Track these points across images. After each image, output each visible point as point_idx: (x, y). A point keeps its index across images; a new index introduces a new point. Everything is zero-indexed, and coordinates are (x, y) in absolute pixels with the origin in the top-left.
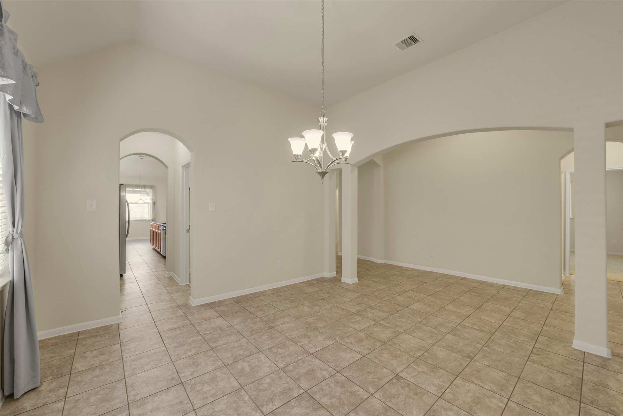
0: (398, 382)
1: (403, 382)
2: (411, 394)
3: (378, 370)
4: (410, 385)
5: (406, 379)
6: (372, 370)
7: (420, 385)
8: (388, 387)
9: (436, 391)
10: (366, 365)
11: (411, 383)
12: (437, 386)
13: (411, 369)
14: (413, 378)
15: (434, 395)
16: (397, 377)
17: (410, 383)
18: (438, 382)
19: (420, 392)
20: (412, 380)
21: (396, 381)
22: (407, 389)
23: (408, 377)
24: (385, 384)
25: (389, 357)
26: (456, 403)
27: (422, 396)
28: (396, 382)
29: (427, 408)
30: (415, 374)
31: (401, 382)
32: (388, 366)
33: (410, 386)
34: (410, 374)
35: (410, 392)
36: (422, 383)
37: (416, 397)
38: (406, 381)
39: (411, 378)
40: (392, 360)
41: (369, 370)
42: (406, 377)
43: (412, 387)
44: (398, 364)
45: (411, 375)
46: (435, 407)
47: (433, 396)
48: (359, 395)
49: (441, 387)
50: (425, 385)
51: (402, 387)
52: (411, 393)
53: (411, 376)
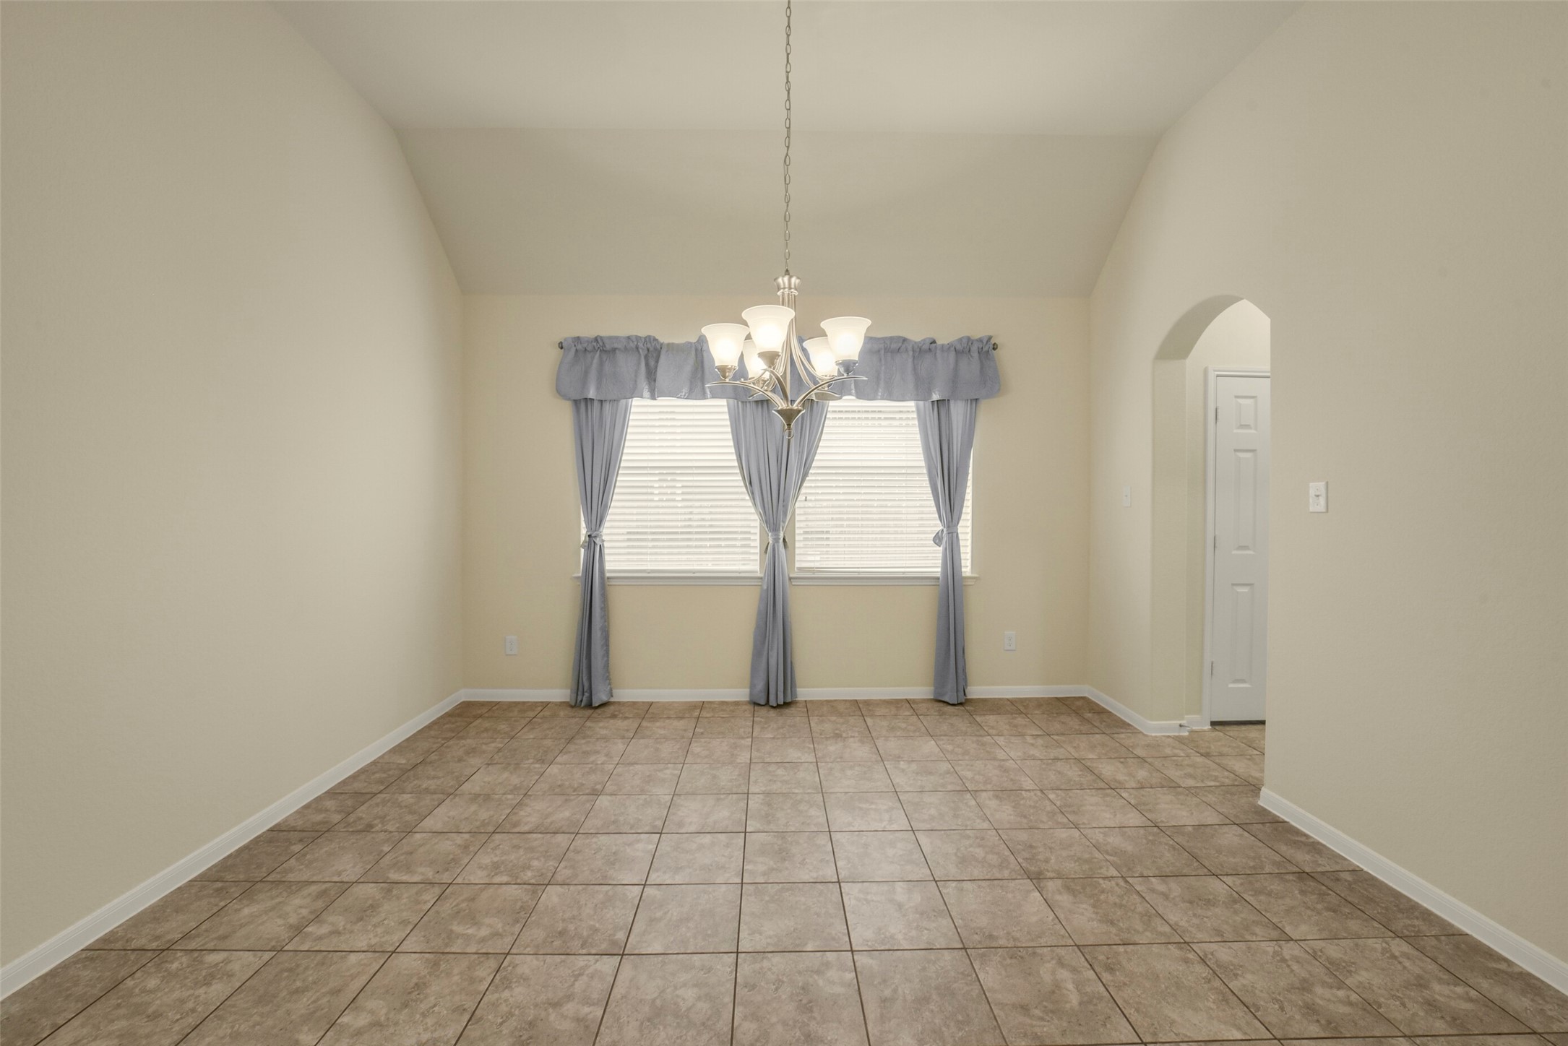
0: (609, 936)
1: (601, 943)
2: (571, 927)
3: (672, 939)
4: (582, 946)
5: (597, 957)
6: (684, 929)
7: (558, 959)
8: (626, 914)
9: (517, 965)
10: (709, 932)
11: (580, 952)
12: (515, 980)
13: (595, 996)
14: (582, 968)
15: (521, 952)
16: (621, 947)
17: (584, 951)
18: (512, 996)
19: (555, 943)
20: (581, 961)
21: (616, 937)
22: (585, 934)
23: (595, 963)
24: (636, 918)
25: (678, 996)
26: (469, 961)
27: (548, 936)
28: (614, 935)
29: (534, 918)
30: (579, 986)
31: (604, 940)
32: (660, 966)
33: (581, 943)
34: (592, 977)
35: (576, 929)
36: (554, 969)
37: (560, 926)
38: (593, 952)
39: (586, 965)
40: (663, 991)
41: (691, 925)
42: (597, 961)
43: (576, 943)
44: (638, 988)
45: (588, 975)
46: (518, 927)
47: (522, 949)
48: (665, 872)
49: (503, 983)
50: (546, 965)
51: (597, 930)
52: (573, 928)
53: (587, 972)
